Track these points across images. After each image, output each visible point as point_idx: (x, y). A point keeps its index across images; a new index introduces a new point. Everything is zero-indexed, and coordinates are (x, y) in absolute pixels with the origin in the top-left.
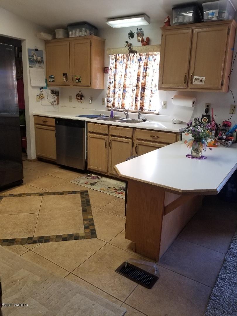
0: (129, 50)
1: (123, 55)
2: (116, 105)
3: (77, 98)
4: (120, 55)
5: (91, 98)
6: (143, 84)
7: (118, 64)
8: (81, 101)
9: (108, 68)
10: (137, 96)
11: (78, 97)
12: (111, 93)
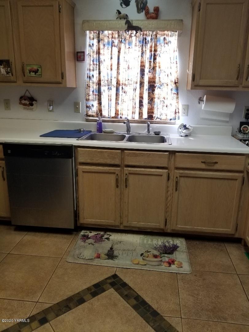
0: (126, 24)
1: (110, 32)
2: (105, 113)
3: (21, 103)
4: (106, 32)
5: (51, 103)
6: (151, 80)
7: (101, 46)
8: (31, 107)
9: (84, 52)
10: (141, 97)
11: (23, 102)
12: (91, 93)
